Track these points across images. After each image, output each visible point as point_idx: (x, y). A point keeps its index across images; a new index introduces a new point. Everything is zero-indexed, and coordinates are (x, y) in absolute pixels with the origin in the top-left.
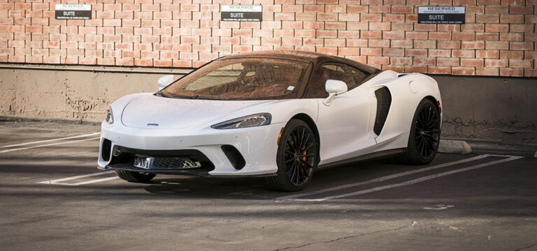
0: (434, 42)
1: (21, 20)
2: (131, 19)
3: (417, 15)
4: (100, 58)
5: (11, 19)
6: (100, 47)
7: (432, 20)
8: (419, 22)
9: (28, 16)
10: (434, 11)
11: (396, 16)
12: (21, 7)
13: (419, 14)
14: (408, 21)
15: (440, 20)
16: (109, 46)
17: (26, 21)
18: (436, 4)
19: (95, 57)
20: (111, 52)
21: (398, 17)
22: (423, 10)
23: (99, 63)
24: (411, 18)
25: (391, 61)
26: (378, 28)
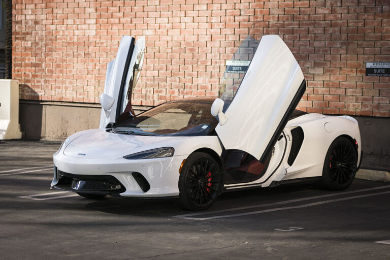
0: (378, 91)
1: (92, 71)
2: (165, 71)
3: (365, 69)
4: (144, 100)
5: (86, 70)
6: (144, 92)
7: (376, 73)
8: (367, 75)
9: (97, 68)
10: (378, 66)
11: (349, 69)
12: (93, 61)
13: (367, 69)
14: (359, 74)
15: (382, 73)
16: (150, 92)
17: (96, 72)
18: (380, 60)
19: (141, 99)
20: (151, 95)
21: (352, 71)
22: (369, 65)
23: (143, 104)
24: (361, 71)
25: (346, 105)
26: (337, 79)
